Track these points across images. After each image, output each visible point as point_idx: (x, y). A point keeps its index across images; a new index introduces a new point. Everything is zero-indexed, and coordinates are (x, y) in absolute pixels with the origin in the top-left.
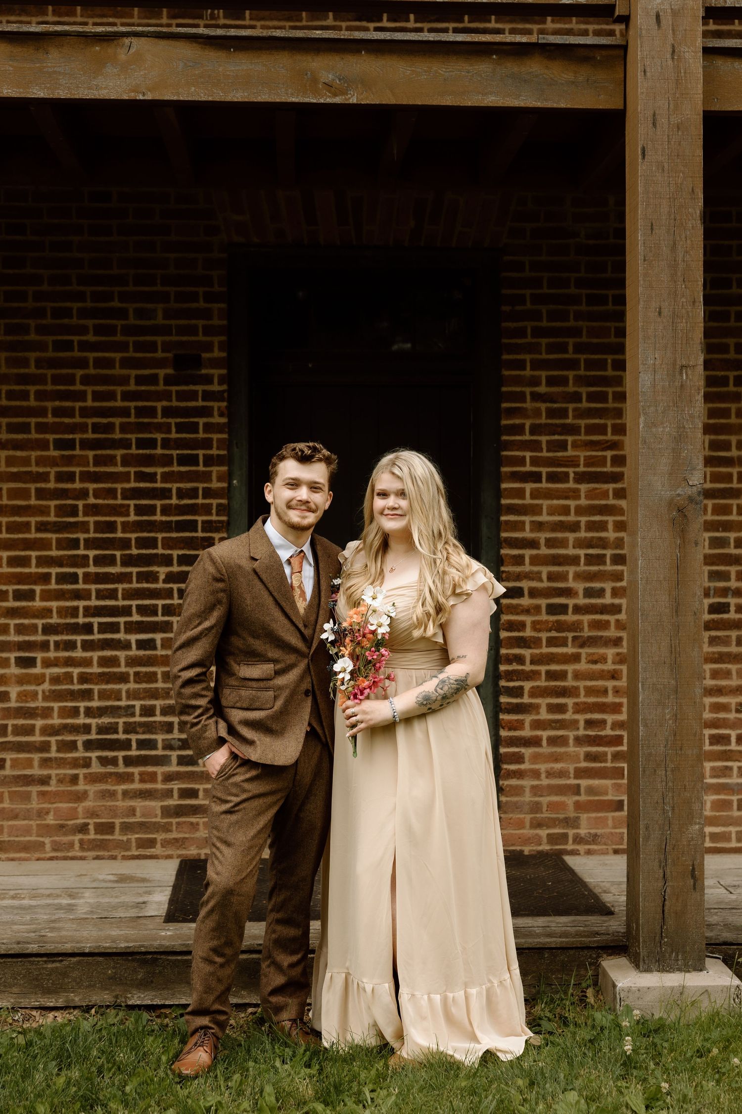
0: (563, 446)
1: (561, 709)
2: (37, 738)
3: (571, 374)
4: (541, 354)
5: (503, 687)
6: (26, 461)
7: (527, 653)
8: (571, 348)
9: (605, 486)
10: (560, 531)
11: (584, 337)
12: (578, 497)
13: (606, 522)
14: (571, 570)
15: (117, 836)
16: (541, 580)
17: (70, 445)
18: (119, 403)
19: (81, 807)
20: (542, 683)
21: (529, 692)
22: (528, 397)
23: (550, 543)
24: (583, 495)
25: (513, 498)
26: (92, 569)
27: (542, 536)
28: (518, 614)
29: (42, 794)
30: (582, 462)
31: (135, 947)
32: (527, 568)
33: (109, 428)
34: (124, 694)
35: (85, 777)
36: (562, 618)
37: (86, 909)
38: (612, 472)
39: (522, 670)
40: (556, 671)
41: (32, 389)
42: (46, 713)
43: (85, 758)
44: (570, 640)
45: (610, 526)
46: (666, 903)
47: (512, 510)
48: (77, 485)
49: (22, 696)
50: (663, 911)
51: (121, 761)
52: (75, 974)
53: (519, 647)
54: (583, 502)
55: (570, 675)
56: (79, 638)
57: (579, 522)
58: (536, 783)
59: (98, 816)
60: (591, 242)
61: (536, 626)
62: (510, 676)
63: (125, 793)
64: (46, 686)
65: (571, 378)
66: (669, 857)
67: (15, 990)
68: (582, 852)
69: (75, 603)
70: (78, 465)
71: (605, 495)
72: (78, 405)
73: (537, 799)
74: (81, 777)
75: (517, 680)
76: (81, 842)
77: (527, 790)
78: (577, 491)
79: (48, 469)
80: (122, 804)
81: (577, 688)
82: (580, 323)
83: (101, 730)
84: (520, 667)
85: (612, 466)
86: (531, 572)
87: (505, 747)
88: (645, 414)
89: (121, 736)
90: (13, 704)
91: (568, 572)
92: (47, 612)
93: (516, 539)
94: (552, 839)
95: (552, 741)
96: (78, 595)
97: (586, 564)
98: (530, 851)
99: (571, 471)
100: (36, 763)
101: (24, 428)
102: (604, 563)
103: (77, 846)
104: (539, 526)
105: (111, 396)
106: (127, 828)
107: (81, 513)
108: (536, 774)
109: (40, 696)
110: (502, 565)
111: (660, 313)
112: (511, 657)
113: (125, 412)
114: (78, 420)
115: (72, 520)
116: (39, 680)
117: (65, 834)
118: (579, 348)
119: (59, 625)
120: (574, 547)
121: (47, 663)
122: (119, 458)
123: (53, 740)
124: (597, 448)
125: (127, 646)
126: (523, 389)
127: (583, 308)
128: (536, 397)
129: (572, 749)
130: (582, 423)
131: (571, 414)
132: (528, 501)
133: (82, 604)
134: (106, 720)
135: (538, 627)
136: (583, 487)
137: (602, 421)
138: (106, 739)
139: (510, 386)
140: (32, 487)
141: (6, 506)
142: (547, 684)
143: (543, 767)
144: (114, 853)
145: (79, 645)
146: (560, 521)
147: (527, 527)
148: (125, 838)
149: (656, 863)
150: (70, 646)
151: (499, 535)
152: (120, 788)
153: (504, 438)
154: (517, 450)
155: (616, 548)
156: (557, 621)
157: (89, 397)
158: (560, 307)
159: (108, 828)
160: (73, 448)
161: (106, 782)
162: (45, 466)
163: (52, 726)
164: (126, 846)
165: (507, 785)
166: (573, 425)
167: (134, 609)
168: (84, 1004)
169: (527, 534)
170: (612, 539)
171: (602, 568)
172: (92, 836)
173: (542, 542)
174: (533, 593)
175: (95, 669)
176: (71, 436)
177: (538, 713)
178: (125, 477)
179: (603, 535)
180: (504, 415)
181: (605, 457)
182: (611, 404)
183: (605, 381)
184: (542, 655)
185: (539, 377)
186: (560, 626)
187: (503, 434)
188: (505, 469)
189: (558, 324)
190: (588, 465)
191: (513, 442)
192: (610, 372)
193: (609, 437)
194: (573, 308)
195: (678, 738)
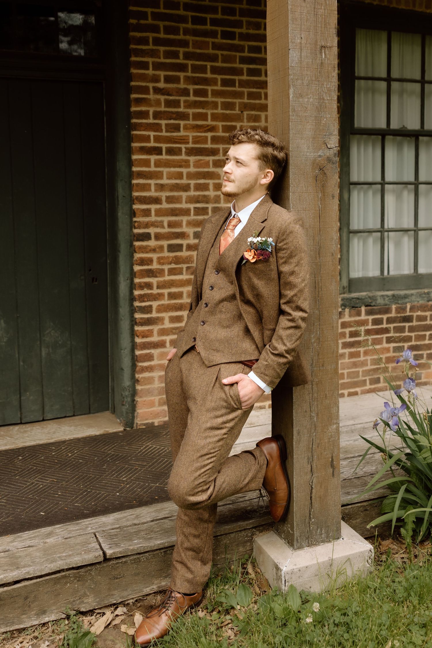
0: (177, 128)
1: (178, 319)
3: (182, 75)
4: (160, 58)
5: (137, 306)
7: (154, 281)
8: (181, 56)
9: (207, 158)
10: (176, 191)
11: (191, 47)
12: (188, 166)
13: (208, 184)
14: (185, 219)
16: (163, 227)
20: (165, 302)
21: (156, 309)
22: (151, 91)
23: (170, 200)
24: (192, 164)
25: (142, 167)
27: (164, 195)
28: (147, 252)
30: (191, 140)
32: (153, 218)
36: (179, 254)
38: (212, 148)
39: (151, 293)
40: (175, 293)
44: (185, 269)
45: (211, 187)
46: (313, 491)
47: (141, 175)
50: (311, 497)
53: (149, 276)
54: (192, 169)
57: (189, 185)
62: (142, 298)
65: (182, 77)
71: (207, 165)
75: (148, 301)
77: (156, 379)
78: (187, 161)
82: (188, 37)
84: (150, 292)
85: (212, 143)
86: (156, 222)
87: (139, 350)
91: (182, 221)
93: (145, 197)
97: (195, 215)
98: (159, 422)
99: (183, 146)
102: (207, 214)
104: (161, 187)
108: (162, 367)
110: (135, 216)
112: (143, 284)
118: (187, 56)
120: (186, 203)
124: (201, 130)
126: (148, 84)
127: (190, 26)
128: (157, 91)
130: (191, 111)
131: (182, 104)
132: (153, 169)
135: (161, 261)
136: (192, 159)
137: (204, 111)
139: (138, 81)
142: (169, 302)
146: (176, 184)
147: (153, 188)
149: (306, 460)
151: (131, 194)
153: (134, 121)
154: (144, 130)
155: (215, 203)
156: (176, 257)
158: (173, 24)
165: (142, 378)
166: (184, 112)
169: (153, 193)
170: (212, 197)
173: (164, 199)
174: (158, 237)
177: (163, 324)
179: (206, 193)
180: (133, 103)
181: (206, 137)
182: (210, 99)
183: (206, 81)
184: (165, 281)
185: (159, 76)
186: (177, 260)
187: (133, 118)
188: (135, 145)
189: (172, 37)
190: (194, 142)
191: (141, 124)
192: (209, 75)
193: (209, 122)
194: (182, 26)
195: (320, 357)
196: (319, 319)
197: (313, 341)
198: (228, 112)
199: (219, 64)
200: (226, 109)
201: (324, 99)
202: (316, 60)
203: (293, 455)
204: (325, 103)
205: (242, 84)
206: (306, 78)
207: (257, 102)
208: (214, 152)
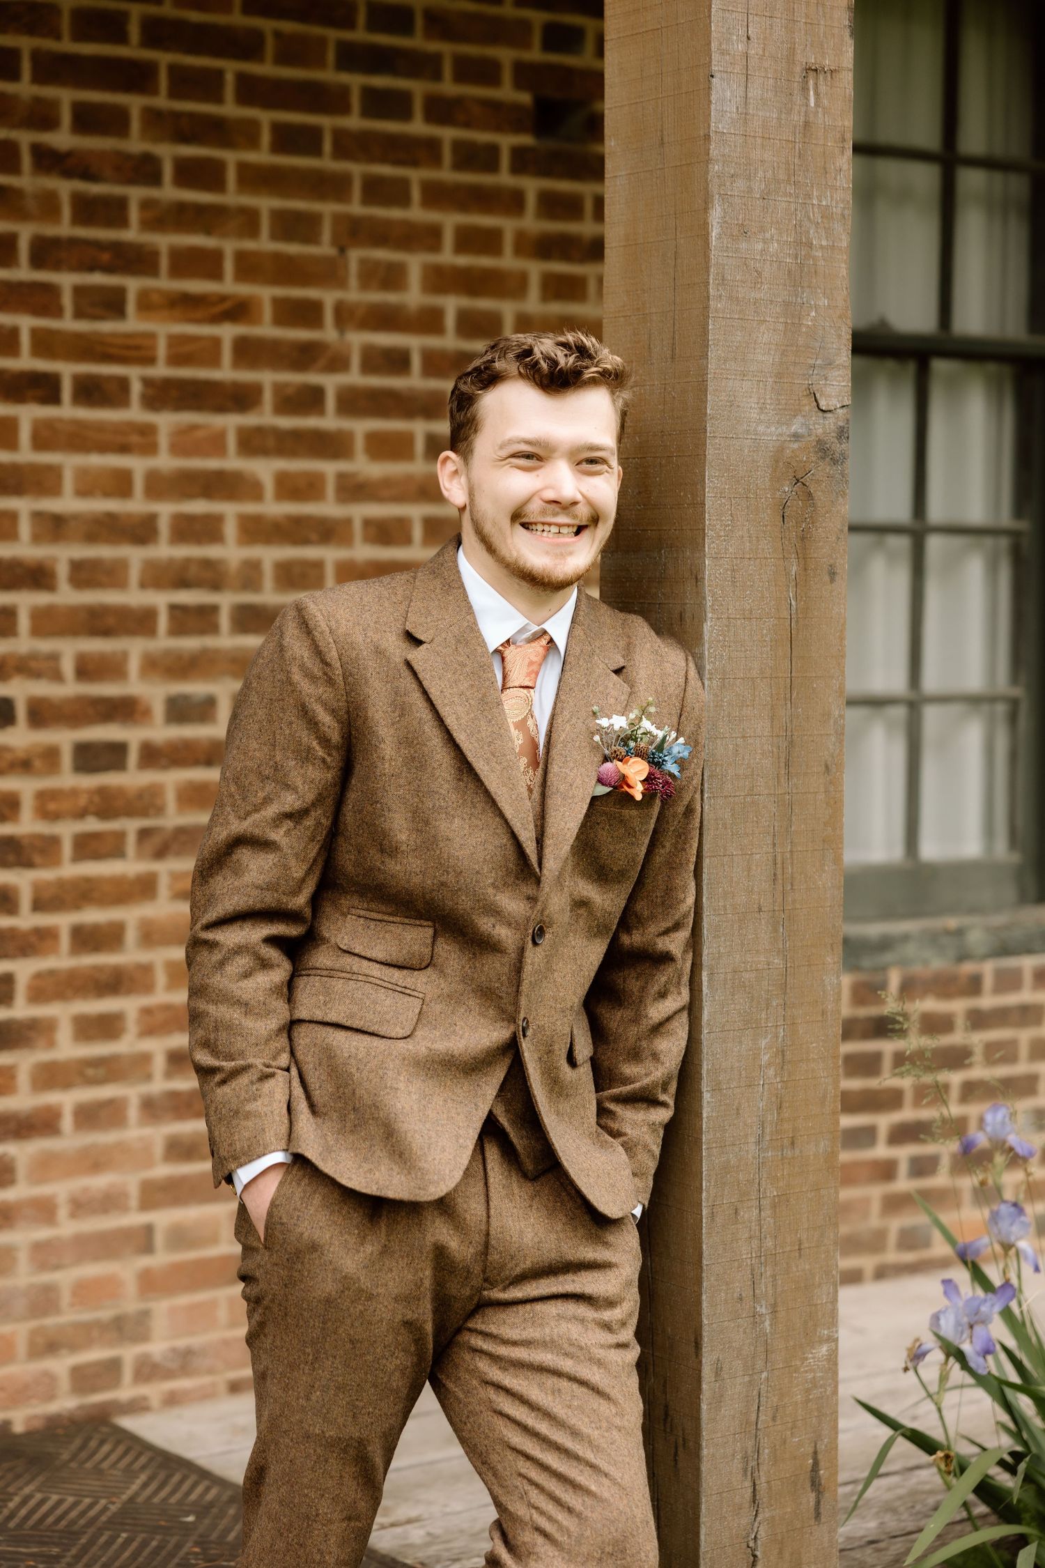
0: (113, 304)
1: (107, 1027)
3: (135, 103)
4: (58, 38)
7: (22, 881)
8: (134, 31)
9: (218, 421)
10: (107, 541)
13: (220, 518)
14: (135, 649)
16: (57, 677)
20: (62, 960)
21: (28, 987)
22: (26, 160)
23: (84, 574)
24: (163, 440)
27: (62, 555)
30: (162, 352)
32: (24, 643)
36: (111, 779)
38: (234, 383)
39: (10, 929)
40: (96, 927)
44: (131, 840)
45: (230, 529)
46: (759, 1567)
53: (4, 864)
54: (165, 461)
55: (131, 936)
57: (153, 517)
58: (43, 1233)
61: (48, 805)
65: (135, 114)
66: (765, 1442)
68: (155, 1401)
71: (216, 444)
73: (46, 1277)
77: (23, 1257)
78: (148, 431)
81: (147, 969)
84: (5, 922)
85: (235, 365)
86: (33, 656)
88: (723, 197)
91: (125, 656)
94: (83, 1379)
95: (88, 1116)
97: (171, 633)
98: (29, 1419)
99: (134, 374)
102: (213, 629)
104: (53, 527)
108: (45, 1210)
118: (156, 33)
120: (143, 585)
124: (199, 315)
126: (13, 135)
128: (48, 160)
129: (136, 1132)
130: (164, 241)
131: (134, 214)
132: (25, 455)
135: (52, 806)
136: (166, 422)
137: (210, 242)
142: (74, 962)
143: (61, 1190)
146: (108, 514)
147: (25, 528)
149: (737, 1465)
155: (243, 588)
156: (102, 792)
166: (140, 246)
169: (23, 549)
170: (232, 565)
171: (208, 642)
173: (63, 571)
174: (41, 714)
177: (51, 1044)
179: (212, 552)
181: (216, 342)
182: (232, 197)
183: (219, 132)
184: (61, 883)
185: (53, 105)
186: (107, 804)
190: (176, 359)
192: (230, 109)
193: (229, 286)
195: (786, 1114)
196: (784, 987)
197: (765, 1058)
198: (294, 249)
199: (266, 69)
200: (289, 238)
201: (810, 245)
202: (789, 112)
203: (698, 1447)
204: (814, 258)
205: (347, 145)
206: (760, 174)
207: (395, 213)
208: (242, 398)
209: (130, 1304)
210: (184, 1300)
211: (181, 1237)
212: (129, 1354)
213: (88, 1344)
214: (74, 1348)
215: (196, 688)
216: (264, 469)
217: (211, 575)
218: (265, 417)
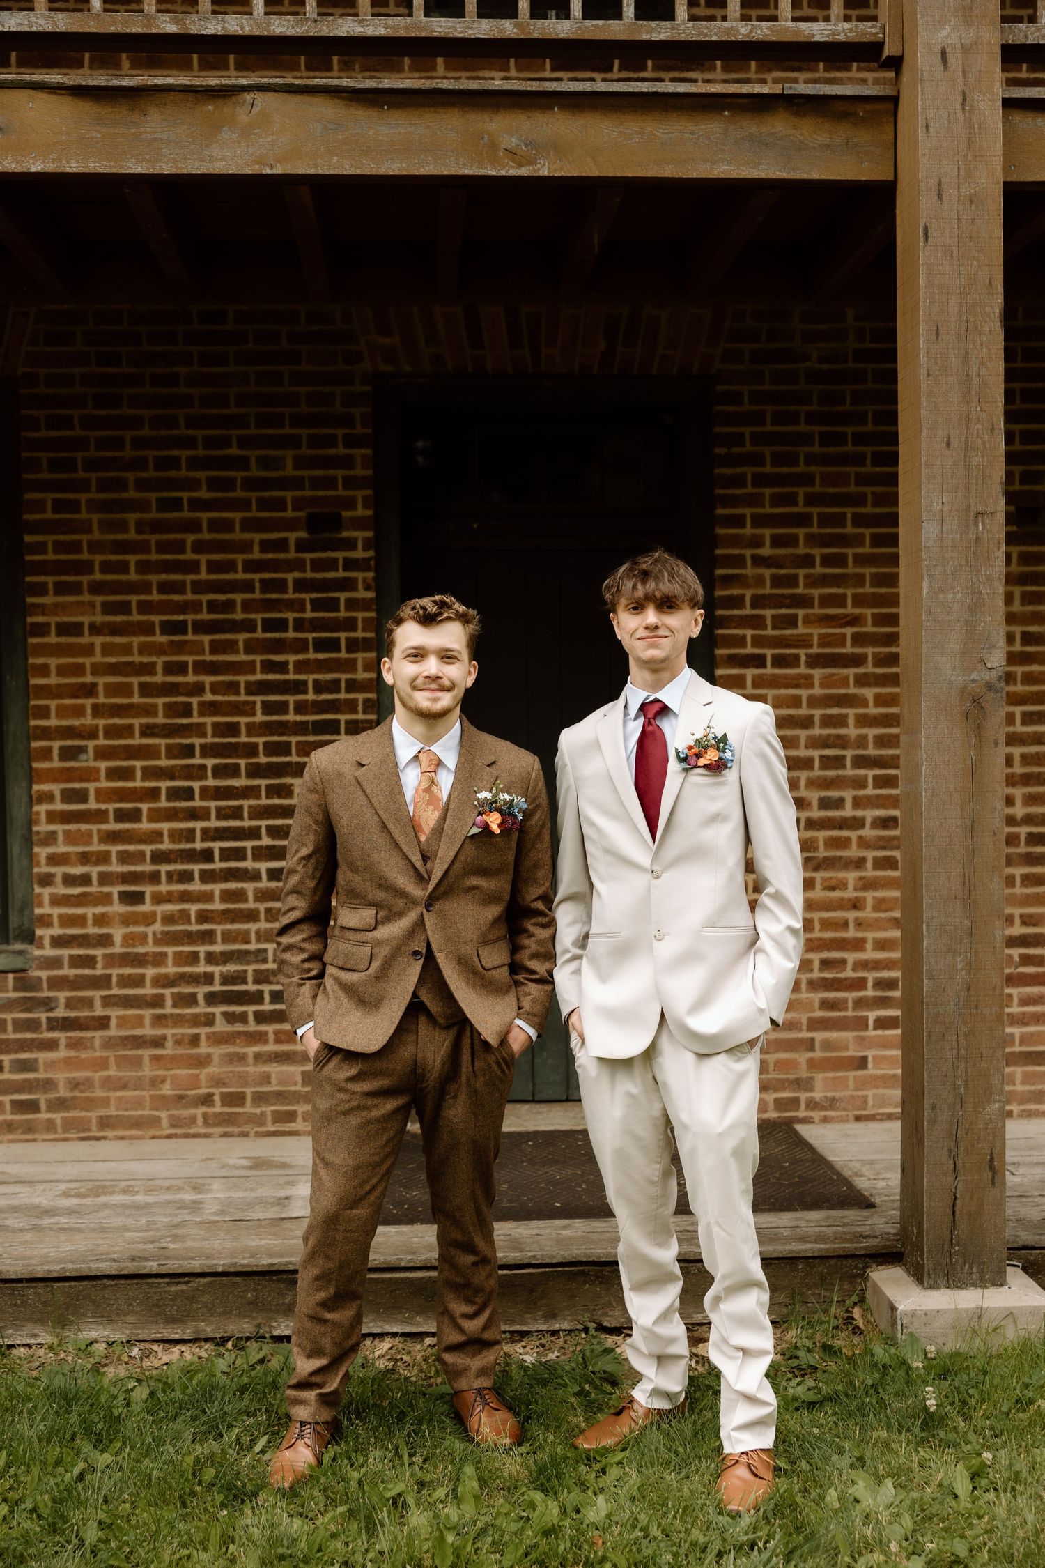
0: (792, 622)
2: (148, 990)
3: (801, 532)
4: (764, 507)
6: (127, 649)
8: (801, 500)
9: (845, 671)
10: (789, 728)
11: (818, 485)
12: (811, 686)
13: (846, 716)
14: (804, 775)
15: (249, 1108)
17: (180, 628)
18: (240, 576)
19: (204, 1073)
22: (749, 561)
24: (817, 682)
26: (211, 782)
29: (156, 1058)
30: (816, 642)
31: (280, 1264)
33: (228, 606)
34: (253, 936)
35: (208, 1037)
37: (216, 1208)
38: (853, 654)
41: (132, 559)
42: (159, 959)
43: (207, 1014)
45: (851, 721)
46: (958, 1202)
48: (191, 678)
49: (129, 939)
50: (954, 1212)
51: (251, 1018)
52: (206, 1298)
54: (817, 691)
56: (196, 868)
57: (812, 716)
59: (224, 1085)
60: (825, 367)
63: (258, 1057)
64: (158, 927)
65: (801, 537)
66: (961, 1144)
67: (131, 1319)
68: (817, 1120)
69: (191, 825)
70: (191, 653)
71: (844, 682)
72: (190, 578)
74: (203, 1037)
76: (205, 1116)
78: (810, 677)
79: (154, 659)
80: (252, 1069)
81: (811, 921)
82: (813, 468)
83: (226, 980)
85: (853, 645)
88: (930, 576)
89: (251, 987)
90: (118, 949)
91: (799, 778)
92: (156, 836)
94: (781, 1105)
96: (194, 815)
97: (821, 768)
99: (802, 652)
100: (147, 1021)
101: (124, 608)
102: (844, 767)
103: (200, 1121)
105: (230, 566)
106: (260, 1098)
107: (195, 713)
109: (150, 940)
111: (948, 444)
113: (248, 587)
114: (189, 596)
115: (184, 721)
116: (149, 919)
117: (185, 1107)
118: (811, 500)
119: (171, 851)
120: (806, 747)
121: (159, 899)
122: (241, 644)
123: (167, 992)
124: (834, 624)
125: (256, 876)
126: (743, 551)
127: (816, 449)
128: (759, 561)
129: (805, 994)
130: (816, 592)
131: (801, 582)
132: (749, 690)
133: (198, 825)
134: (232, 968)
136: (817, 673)
137: (840, 591)
138: (232, 991)
139: (727, 547)
140: (135, 681)
141: (104, 704)
144: (245, 1129)
145: (197, 875)
146: (790, 715)
148: (258, 1111)
149: (945, 1152)
150: (186, 877)
152: (252, 1050)
153: (719, 612)
154: (735, 628)
155: (858, 748)
157: (203, 568)
158: (788, 448)
159: (235, 1099)
160: (185, 632)
161: (234, 1043)
162: (150, 655)
163: (166, 976)
164: (259, 1120)
166: (805, 595)
167: (263, 831)
168: (218, 1336)
170: (853, 737)
171: (840, 772)
172: (218, 1108)
175: (218, 906)
176: (181, 617)
178: (249, 668)
179: (842, 731)
180: (717, 584)
181: (843, 636)
182: (851, 569)
183: (844, 541)
185: (762, 536)
187: (717, 608)
188: (720, 652)
189: (785, 470)
190: (822, 645)
191: (730, 618)
192: (849, 529)
193: (850, 610)
194: (803, 450)
195: (972, 993)
196: (971, 935)
197: (960, 967)
198: (883, 590)
199: (868, 509)
200: (880, 585)
202: (967, 534)
208: (857, 661)
209: (804, 1074)
210: (831, 1075)
211: (827, 1045)
212: (803, 1096)
213: (783, 1089)
214: (776, 1090)
215: (834, 794)
216: (869, 693)
217: (842, 742)
218: (869, 668)
